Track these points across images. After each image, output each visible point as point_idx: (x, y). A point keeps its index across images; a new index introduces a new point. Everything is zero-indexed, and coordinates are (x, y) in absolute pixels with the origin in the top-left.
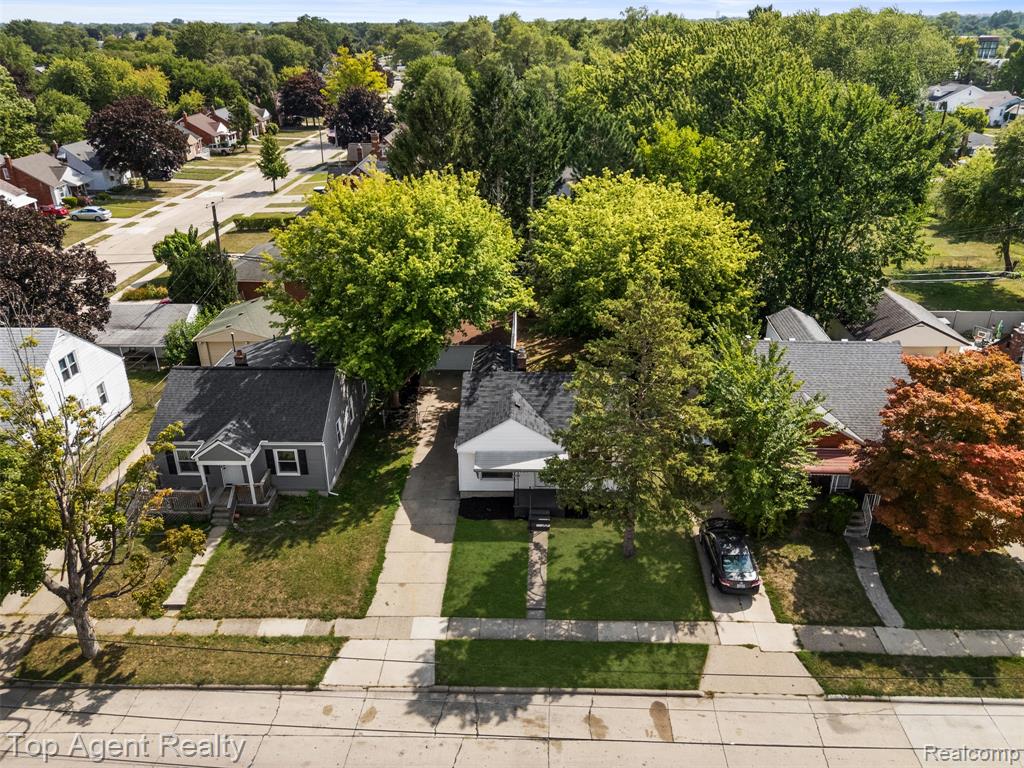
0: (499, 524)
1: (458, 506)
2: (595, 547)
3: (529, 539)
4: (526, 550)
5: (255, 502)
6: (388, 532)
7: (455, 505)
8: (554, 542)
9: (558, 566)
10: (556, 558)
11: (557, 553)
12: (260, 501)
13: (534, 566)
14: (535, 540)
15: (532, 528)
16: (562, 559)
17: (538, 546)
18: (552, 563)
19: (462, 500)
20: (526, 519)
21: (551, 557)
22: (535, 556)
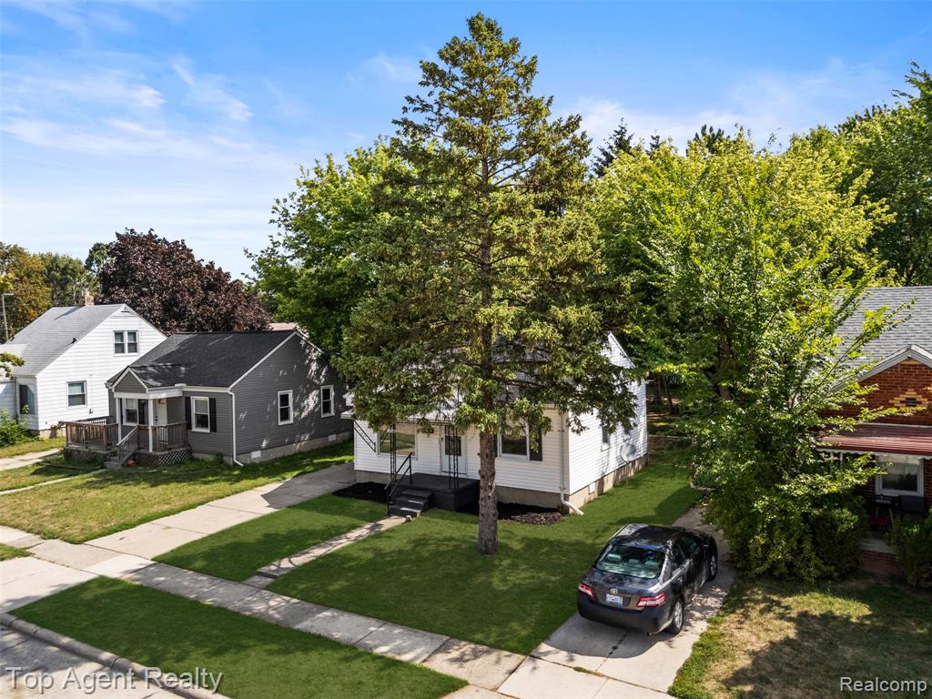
1: (345, 488)
3: (376, 520)
5: (151, 451)
12: (155, 450)
13: (338, 540)
14: (383, 521)
15: (391, 512)
17: (375, 527)
19: (356, 484)
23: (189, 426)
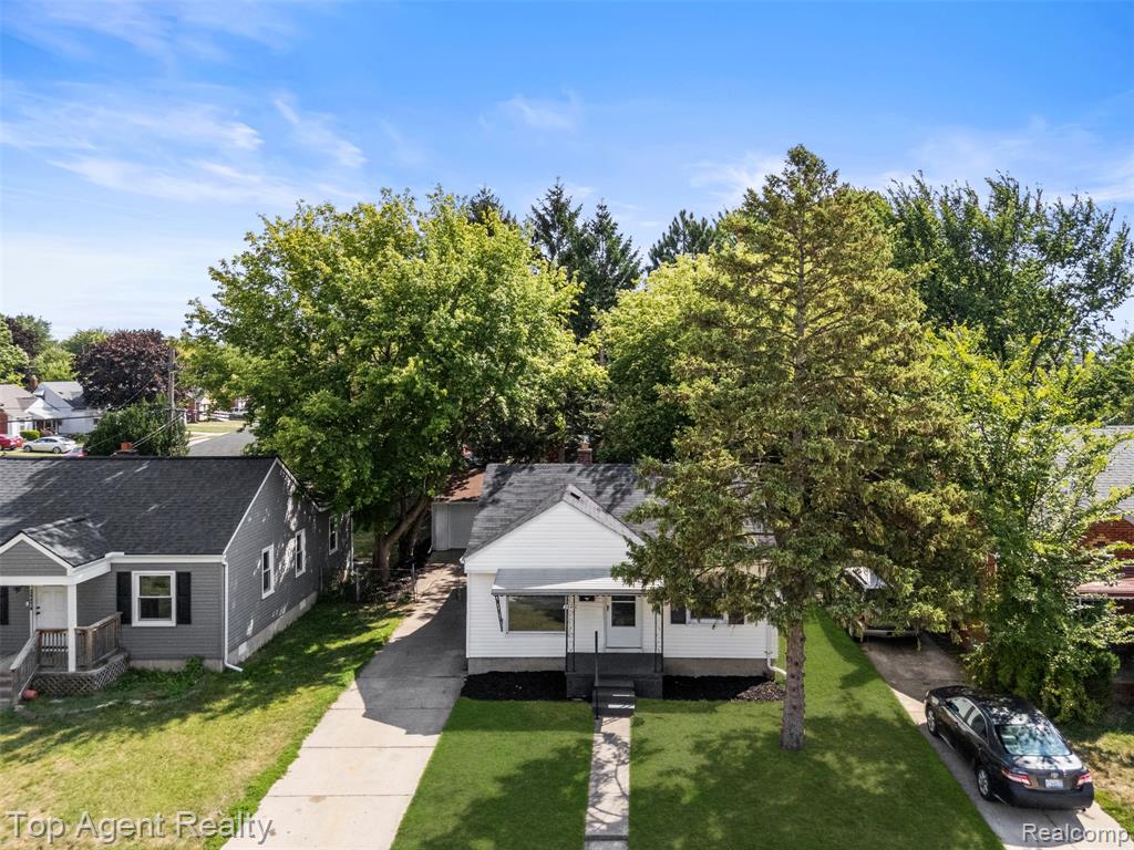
0: (538, 707)
1: (463, 685)
2: (727, 738)
3: (595, 728)
4: (589, 744)
5: (72, 668)
6: (318, 718)
7: (456, 684)
8: (642, 732)
9: (653, 766)
10: (650, 753)
11: (648, 747)
12: (80, 667)
13: (602, 767)
14: (604, 729)
15: (599, 713)
16: (662, 754)
17: (610, 738)
18: (641, 762)
19: (470, 676)
20: (589, 699)
21: (638, 752)
22: (604, 752)
23: (126, 619)
